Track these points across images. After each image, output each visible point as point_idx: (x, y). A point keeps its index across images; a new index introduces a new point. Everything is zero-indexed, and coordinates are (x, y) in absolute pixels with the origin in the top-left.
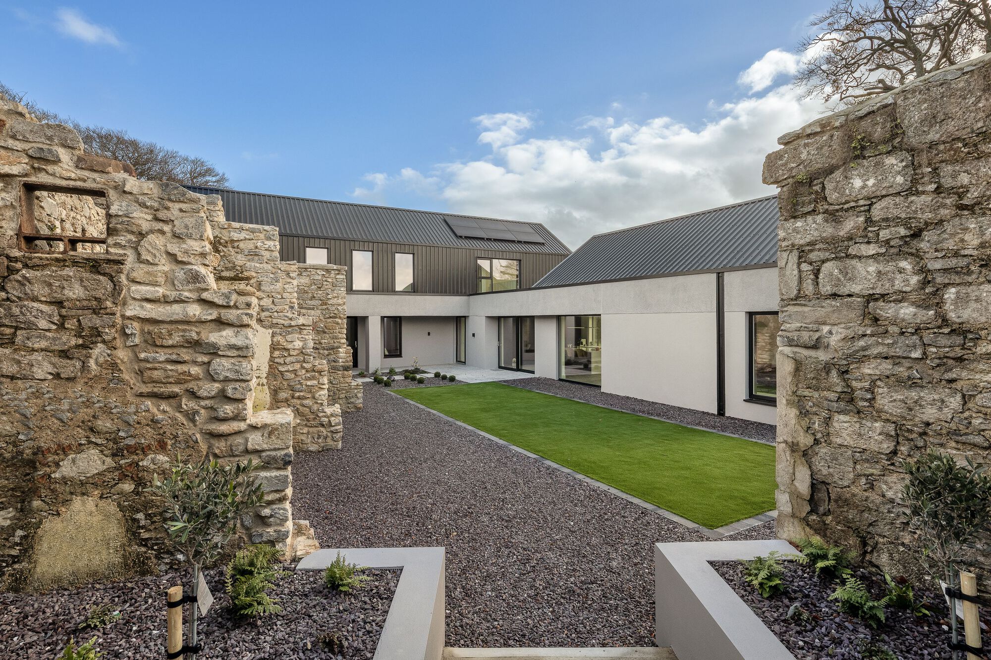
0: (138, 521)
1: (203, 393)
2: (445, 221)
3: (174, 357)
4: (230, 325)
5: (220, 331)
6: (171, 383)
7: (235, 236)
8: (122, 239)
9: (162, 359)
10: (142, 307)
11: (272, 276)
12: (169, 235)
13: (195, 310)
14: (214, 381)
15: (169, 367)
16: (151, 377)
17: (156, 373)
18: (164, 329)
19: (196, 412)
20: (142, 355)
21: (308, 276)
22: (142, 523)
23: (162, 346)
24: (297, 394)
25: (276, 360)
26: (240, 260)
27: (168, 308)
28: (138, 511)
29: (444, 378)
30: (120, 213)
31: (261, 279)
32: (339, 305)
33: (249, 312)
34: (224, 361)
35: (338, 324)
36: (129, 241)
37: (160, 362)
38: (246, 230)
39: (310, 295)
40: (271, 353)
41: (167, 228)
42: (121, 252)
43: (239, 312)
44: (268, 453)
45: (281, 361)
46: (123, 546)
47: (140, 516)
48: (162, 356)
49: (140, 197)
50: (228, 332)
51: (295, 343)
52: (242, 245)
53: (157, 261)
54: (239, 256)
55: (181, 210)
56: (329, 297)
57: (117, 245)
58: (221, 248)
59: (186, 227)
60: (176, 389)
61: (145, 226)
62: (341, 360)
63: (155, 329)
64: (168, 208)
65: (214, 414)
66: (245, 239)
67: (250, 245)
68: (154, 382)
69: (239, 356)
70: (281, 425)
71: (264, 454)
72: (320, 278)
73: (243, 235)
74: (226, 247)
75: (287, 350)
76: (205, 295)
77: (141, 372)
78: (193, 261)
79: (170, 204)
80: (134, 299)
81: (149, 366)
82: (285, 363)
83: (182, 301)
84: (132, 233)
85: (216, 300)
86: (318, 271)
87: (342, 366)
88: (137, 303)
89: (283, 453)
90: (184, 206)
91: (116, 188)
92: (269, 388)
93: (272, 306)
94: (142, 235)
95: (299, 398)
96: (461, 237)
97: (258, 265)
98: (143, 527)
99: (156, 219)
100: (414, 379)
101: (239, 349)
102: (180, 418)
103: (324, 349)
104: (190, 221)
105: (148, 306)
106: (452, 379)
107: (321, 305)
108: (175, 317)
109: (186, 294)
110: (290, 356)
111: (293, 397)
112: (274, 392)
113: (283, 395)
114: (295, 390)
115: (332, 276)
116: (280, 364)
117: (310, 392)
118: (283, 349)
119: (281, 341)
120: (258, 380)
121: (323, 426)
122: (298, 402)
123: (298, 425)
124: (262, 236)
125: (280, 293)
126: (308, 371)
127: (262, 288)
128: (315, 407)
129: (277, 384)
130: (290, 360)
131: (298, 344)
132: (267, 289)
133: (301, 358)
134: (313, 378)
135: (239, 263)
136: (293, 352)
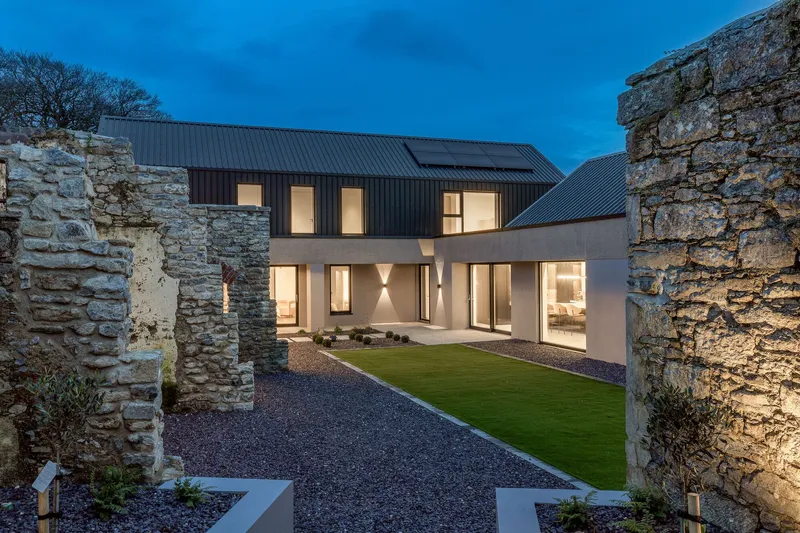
0: (29, 437)
1: (81, 331)
2: (405, 146)
3: (58, 299)
4: (105, 271)
5: (96, 276)
6: (56, 321)
7: (142, 179)
8: (17, 200)
9: (49, 300)
10: (33, 256)
11: (180, 221)
12: (55, 194)
13: (75, 259)
14: (92, 320)
15: (54, 308)
16: (40, 316)
17: (43, 312)
18: (50, 275)
19: (75, 347)
20: (34, 297)
21: (228, 219)
22: (33, 439)
23: (49, 290)
24: (206, 349)
25: (184, 312)
26: (147, 205)
27: (53, 256)
28: (30, 429)
29: (397, 338)
30: (17, 178)
31: (168, 225)
32: (262, 251)
33: (120, 260)
34: (98, 303)
35: (260, 273)
36: (23, 201)
37: (47, 303)
38: (154, 173)
39: (229, 241)
40: (179, 304)
41: (52, 188)
42: (17, 210)
43: (112, 260)
44: (136, 386)
45: (189, 312)
46: (18, 457)
47: (31, 433)
48: (49, 298)
49: (32, 164)
50: (102, 278)
51: (203, 294)
52: (149, 189)
53: (45, 217)
54: (147, 201)
55: (65, 173)
56: (251, 242)
57: (14, 204)
58: (129, 193)
59: (68, 187)
60: (59, 327)
61: (36, 188)
62: (264, 315)
63: (44, 275)
64: (54, 172)
65: (90, 349)
66: (153, 183)
67: (157, 189)
68: (43, 320)
69: (112, 299)
70: (148, 361)
71: (133, 386)
72: (241, 221)
73: (150, 178)
74: (133, 191)
75: (196, 301)
76: (84, 246)
77: (32, 311)
78: (73, 216)
79: (57, 168)
80: (27, 250)
81: (38, 306)
82: (193, 315)
83: (65, 251)
84: (25, 193)
85: (92, 250)
86: (239, 214)
87: (265, 321)
88: (29, 253)
89: (149, 386)
90: (67, 169)
91: (13, 157)
92: (177, 341)
93: (181, 254)
94: (33, 195)
95: (207, 353)
96: (424, 165)
97: (165, 210)
98: (33, 443)
99: (45, 181)
100: (360, 339)
101: (112, 292)
102: (63, 352)
103: (246, 302)
104: (72, 182)
105: (38, 255)
106: (406, 340)
107: (242, 251)
108: (59, 265)
109: (68, 244)
110: (198, 306)
111: (201, 351)
112: (181, 346)
113: (192, 349)
114: (203, 344)
115: (254, 218)
116: (188, 316)
117: (219, 347)
118: (192, 300)
119: (189, 291)
120: (164, 334)
121: (233, 384)
122: (207, 357)
123: (207, 382)
124: (169, 179)
125: (187, 240)
126: (217, 324)
127: (169, 234)
128: (225, 363)
129: (185, 337)
130: (198, 311)
131: (207, 294)
132: (175, 235)
133: (210, 310)
134: (222, 331)
135: (146, 208)
136: (201, 303)
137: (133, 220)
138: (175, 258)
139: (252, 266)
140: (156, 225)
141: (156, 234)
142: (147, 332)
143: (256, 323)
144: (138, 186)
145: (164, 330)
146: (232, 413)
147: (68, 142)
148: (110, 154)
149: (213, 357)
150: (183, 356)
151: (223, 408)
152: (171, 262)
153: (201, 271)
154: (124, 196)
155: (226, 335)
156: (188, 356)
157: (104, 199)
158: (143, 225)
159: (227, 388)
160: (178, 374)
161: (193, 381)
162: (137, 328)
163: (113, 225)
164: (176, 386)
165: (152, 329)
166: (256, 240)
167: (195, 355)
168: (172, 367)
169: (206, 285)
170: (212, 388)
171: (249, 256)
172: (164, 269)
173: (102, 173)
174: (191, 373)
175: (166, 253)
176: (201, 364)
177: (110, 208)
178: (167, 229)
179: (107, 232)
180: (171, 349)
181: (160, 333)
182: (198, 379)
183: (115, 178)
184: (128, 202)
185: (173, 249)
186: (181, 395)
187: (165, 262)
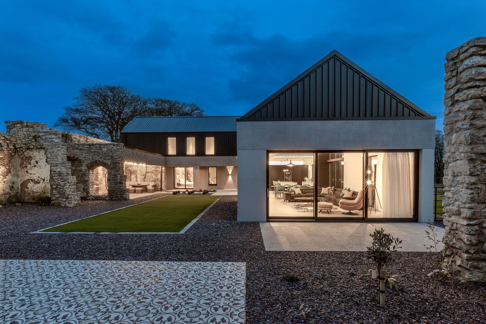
11: (51, 147)
24: (58, 187)
25: (52, 175)
40: (51, 172)
45: (53, 175)
52: (42, 137)
54: (42, 141)
56: (114, 155)
58: (37, 139)
62: (118, 180)
66: (43, 135)
67: (44, 137)
73: (43, 134)
87: (119, 182)
92: (50, 184)
95: (59, 188)
110: (56, 173)
111: (57, 187)
112: (51, 186)
113: (54, 186)
114: (58, 185)
115: (115, 147)
116: (53, 176)
117: (62, 186)
118: (54, 171)
119: (54, 168)
120: (47, 181)
121: (66, 198)
122: (59, 189)
123: (59, 197)
124: (48, 134)
125: (53, 152)
126: (61, 179)
127: (48, 151)
128: (64, 191)
129: (52, 183)
130: (56, 175)
131: (59, 170)
132: (49, 151)
133: (59, 174)
134: (63, 181)
135: (41, 143)
136: (57, 172)
137: (39, 147)
138: (49, 158)
139: (114, 163)
140: (44, 148)
141: (44, 151)
142: (42, 181)
143: (116, 183)
144: (39, 136)
145: (47, 180)
146: (66, 207)
147: (22, 124)
148: (32, 127)
149: (61, 189)
150: (52, 189)
151: (63, 206)
152: (48, 159)
153: (57, 162)
154: (36, 140)
155: (64, 183)
156: (54, 189)
157: (31, 141)
158: (41, 148)
159: (65, 199)
160: (51, 194)
161: (55, 197)
162: (40, 180)
163: (33, 149)
164: (50, 198)
165: (44, 180)
166: (116, 154)
167: (56, 188)
168: (49, 192)
169: (58, 167)
170: (60, 199)
171: (113, 160)
172: (46, 162)
173: (30, 133)
174: (55, 194)
175: (47, 157)
176: (57, 191)
177: (33, 143)
178: (47, 149)
179: (32, 151)
180: (49, 186)
181: (46, 181)
182: (56, 196)
183: (34, 134)
184: (37, 141)
185: (49, 156)
186: (52, 201)
187: (46, 159)
